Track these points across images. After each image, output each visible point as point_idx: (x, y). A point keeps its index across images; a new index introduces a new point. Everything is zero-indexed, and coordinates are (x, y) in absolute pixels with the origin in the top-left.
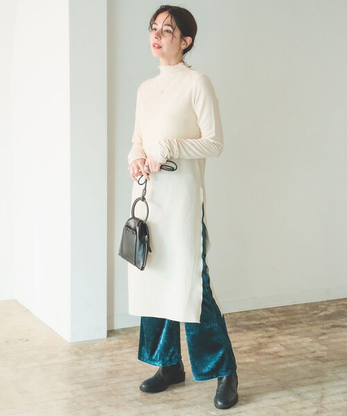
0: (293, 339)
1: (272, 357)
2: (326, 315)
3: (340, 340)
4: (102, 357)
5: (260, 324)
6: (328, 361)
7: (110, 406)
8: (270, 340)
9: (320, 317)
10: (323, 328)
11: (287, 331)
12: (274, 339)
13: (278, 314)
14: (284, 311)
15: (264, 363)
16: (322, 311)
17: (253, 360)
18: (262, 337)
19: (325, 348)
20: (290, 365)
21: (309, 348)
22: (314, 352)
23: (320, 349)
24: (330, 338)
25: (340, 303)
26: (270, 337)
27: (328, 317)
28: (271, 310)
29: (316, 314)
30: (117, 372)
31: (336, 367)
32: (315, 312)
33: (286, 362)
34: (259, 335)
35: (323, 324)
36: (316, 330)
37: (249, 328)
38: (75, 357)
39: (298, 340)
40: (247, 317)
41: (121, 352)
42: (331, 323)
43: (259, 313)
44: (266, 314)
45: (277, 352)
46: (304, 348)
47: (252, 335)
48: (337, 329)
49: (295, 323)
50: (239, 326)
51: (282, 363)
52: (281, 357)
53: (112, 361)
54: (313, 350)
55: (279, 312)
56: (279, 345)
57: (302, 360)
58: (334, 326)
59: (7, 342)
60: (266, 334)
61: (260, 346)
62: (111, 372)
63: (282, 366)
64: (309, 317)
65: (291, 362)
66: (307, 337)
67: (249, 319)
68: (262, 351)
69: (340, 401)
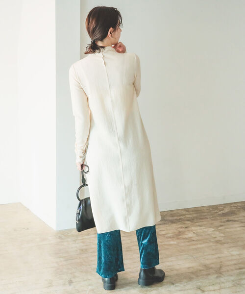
0: (201, 229)
1: (187, 240)
2: (223, 214)
3: (232, 230)
4: (77, 240)
5: (180, 219)
6: (225, 243)
7: (82, 272)
8: (187, 229)
9: (219, 214)
10: (221, 222)
11: (197, 224)
12: (189, 229)
13: (191, 213)
14: (195, 211)
15: (182, 244)
16: (220, 211)
17: (175, 243)
18: (181, 228)
19: (222, 235)
20: (199, 246)
21: (212, 235)
22: (216, 237)
23: (219, 235)
24: (225, 228)
25: (232, 205)
26: (186, 228)
27: (224, 215)
28: (187, 210)
29: (216, 212)
30: (86, 250)
31: (230, 247)
32: (216, 211)
33: (197, 244)
34: (179, 226)
35: (221, 219)
36: (217, 223)
37: (172, 222)
38: (59, 240)
39: (204, 230)
40: (171, 214)
41: (89, 237)
42: (226, 218)
43: (179, 212)
44: (184, 212)
45: (191, 238)
46: (209, 235)
47: (174, 226)
48: (231, 222)
49: (202, 219)
50: (166, 220)
51: (194, 245)
52: (193, 241)
53: (83, 242)
54: (214, 236)
55: (193, 211)
56: (192, 233)
57: (207, 242)
58: (228, 221)
59: (15, 230)
60: (184, 226)
61: (180, 233)
62: (82, 250)
63: (194, 247)
64: (212, 215)
65: (200, 244)
66: (210, 227)
67: (172, 215)
68: (181, 236)
69: (232, 270)
